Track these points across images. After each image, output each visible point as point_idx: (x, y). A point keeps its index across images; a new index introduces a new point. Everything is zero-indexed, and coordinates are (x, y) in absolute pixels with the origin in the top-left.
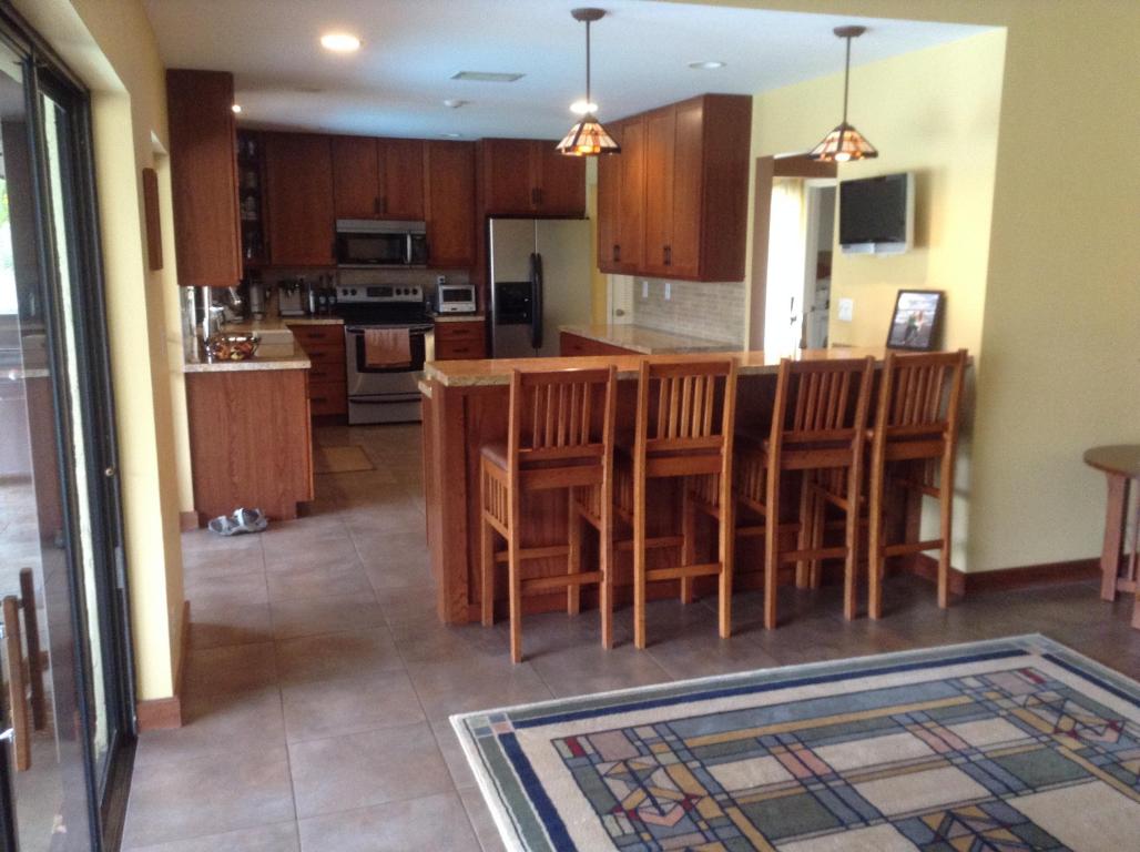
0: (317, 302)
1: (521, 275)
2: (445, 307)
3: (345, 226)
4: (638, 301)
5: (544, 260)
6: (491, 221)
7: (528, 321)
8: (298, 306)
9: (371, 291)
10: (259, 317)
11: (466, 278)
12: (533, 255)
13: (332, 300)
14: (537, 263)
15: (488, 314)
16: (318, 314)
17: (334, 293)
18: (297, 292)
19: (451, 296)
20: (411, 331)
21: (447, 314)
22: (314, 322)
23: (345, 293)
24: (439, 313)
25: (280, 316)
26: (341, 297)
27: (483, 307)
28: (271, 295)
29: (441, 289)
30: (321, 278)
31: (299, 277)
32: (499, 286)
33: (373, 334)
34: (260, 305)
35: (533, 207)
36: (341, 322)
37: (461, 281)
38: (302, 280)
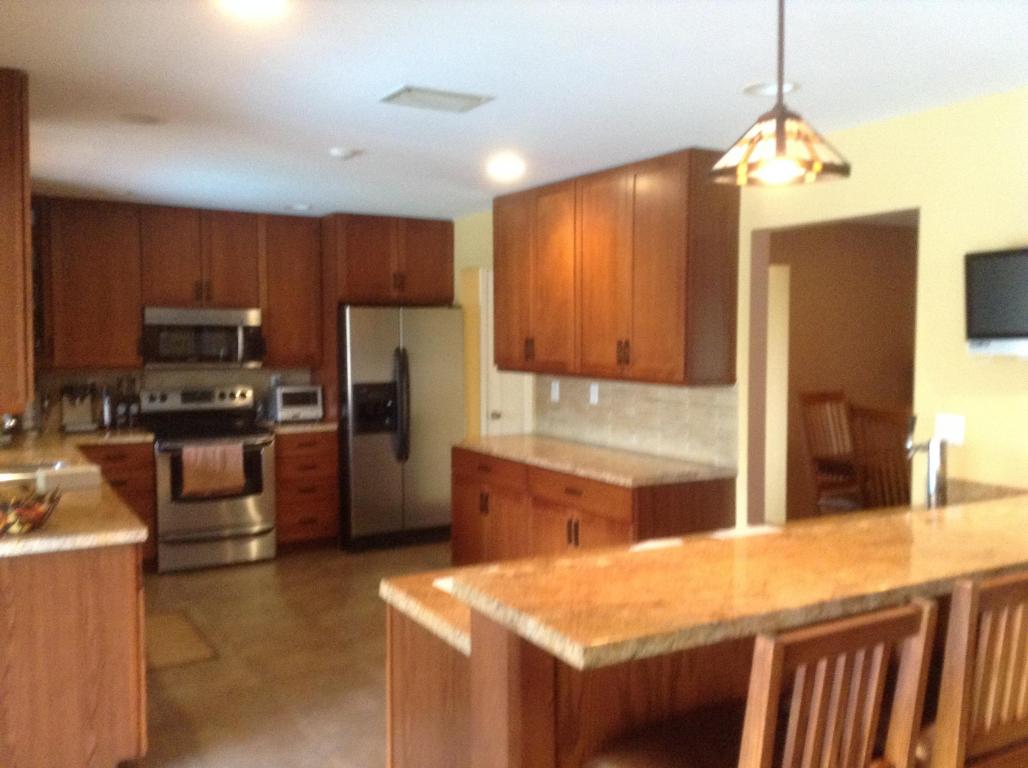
0: (113, 412)
1: (384, 374)
2: (283, 413)
3: (155, 315)
4: (541, 403)
5: (410, 351)
6: (348, 311)
7: (392, 429)
8: (88, 418)
9: (187, 396)
10: (33, 434)
11: (305, 377)
12: (398, 350)
13: (134, 409)
14: (402, 359)
15: (342, 421)
16: (114, 426)
17: (136, 399)
18: (88, 400)
19: (291, 400)
20: (245, 447)
21: (285, 423)
22: (107, 439)
23: (152, 399)
24: (276, 422)
25: (63, 432)
26: (147, 405)
27: (333, 411)
28: (50, 406)
29: (280, 392)
30: (120, 384)
31: (90, 381)
32: (356, 387)
33: (194, 453)
34: (35, 418)
35: (395, 294)
36: (150, 438)
37: (300, 382)
38: (93, 385)
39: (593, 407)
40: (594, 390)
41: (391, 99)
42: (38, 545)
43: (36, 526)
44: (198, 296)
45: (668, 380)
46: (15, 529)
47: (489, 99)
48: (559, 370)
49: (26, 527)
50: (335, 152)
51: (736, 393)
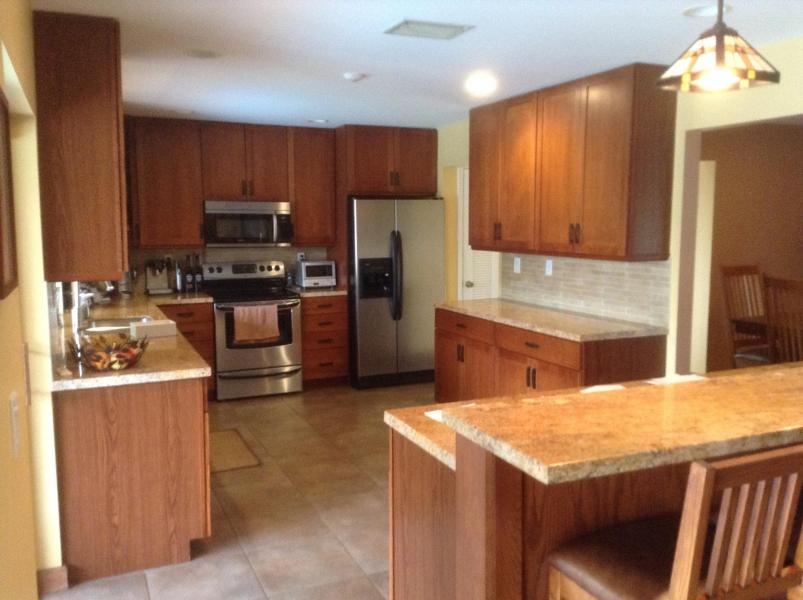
0: (184, 281)
1: (383, 252)
2: (306, 282)
3: (213, 207)
4: (506, 275)
5: (403, 237)
6: (355, 201)
7: (389, 295)
8: (166, 285)
9: (237, 269)
10: (126, 296)
11: (323, 254)
12: (394, 232)
13: (198, 278)
14: (397, 240)
15: (351, 288)
16: (184, 291)
17: (200, 271)
18: (165, 271)
19: (312, 272)
20: (279, 307)
21: (309, 289)
22: (179, 300)
23: (211, 270)
24: (302, 288)
25: (148, 294)
26: (208, 275)
27: (344, 281)
28: (138, 275)
29: (304, 265)
30: (188, 257)
31: (167, 256)
32: (362, 262)
33: (241, 311)
34: (127, 284)
35: (391, 189)
36: (210, 300)
37: (319, 257)
38: (169, 259)
39: (548, 278)
40: (549, 265)
41: (392, 31)
42: (133, 379)
43: (132, 365)
44: (244, 192)
45: (613, 257)
46: (116, 366)
47: (470, 28)
48: (522, 249)
49: (124, 365)
50: (348, 76)
51: (668, 267)
